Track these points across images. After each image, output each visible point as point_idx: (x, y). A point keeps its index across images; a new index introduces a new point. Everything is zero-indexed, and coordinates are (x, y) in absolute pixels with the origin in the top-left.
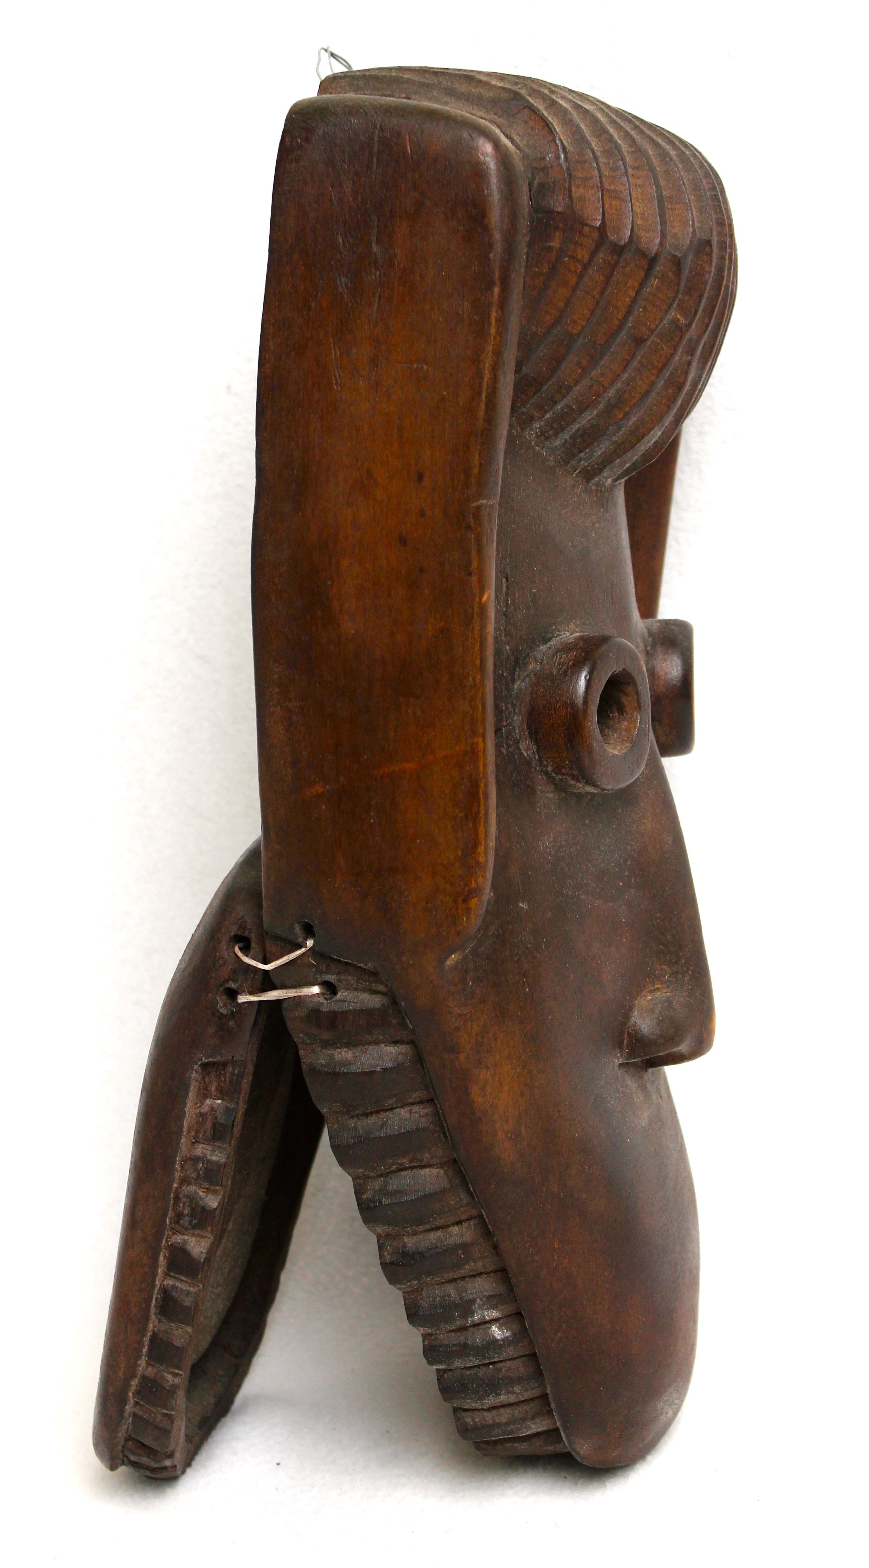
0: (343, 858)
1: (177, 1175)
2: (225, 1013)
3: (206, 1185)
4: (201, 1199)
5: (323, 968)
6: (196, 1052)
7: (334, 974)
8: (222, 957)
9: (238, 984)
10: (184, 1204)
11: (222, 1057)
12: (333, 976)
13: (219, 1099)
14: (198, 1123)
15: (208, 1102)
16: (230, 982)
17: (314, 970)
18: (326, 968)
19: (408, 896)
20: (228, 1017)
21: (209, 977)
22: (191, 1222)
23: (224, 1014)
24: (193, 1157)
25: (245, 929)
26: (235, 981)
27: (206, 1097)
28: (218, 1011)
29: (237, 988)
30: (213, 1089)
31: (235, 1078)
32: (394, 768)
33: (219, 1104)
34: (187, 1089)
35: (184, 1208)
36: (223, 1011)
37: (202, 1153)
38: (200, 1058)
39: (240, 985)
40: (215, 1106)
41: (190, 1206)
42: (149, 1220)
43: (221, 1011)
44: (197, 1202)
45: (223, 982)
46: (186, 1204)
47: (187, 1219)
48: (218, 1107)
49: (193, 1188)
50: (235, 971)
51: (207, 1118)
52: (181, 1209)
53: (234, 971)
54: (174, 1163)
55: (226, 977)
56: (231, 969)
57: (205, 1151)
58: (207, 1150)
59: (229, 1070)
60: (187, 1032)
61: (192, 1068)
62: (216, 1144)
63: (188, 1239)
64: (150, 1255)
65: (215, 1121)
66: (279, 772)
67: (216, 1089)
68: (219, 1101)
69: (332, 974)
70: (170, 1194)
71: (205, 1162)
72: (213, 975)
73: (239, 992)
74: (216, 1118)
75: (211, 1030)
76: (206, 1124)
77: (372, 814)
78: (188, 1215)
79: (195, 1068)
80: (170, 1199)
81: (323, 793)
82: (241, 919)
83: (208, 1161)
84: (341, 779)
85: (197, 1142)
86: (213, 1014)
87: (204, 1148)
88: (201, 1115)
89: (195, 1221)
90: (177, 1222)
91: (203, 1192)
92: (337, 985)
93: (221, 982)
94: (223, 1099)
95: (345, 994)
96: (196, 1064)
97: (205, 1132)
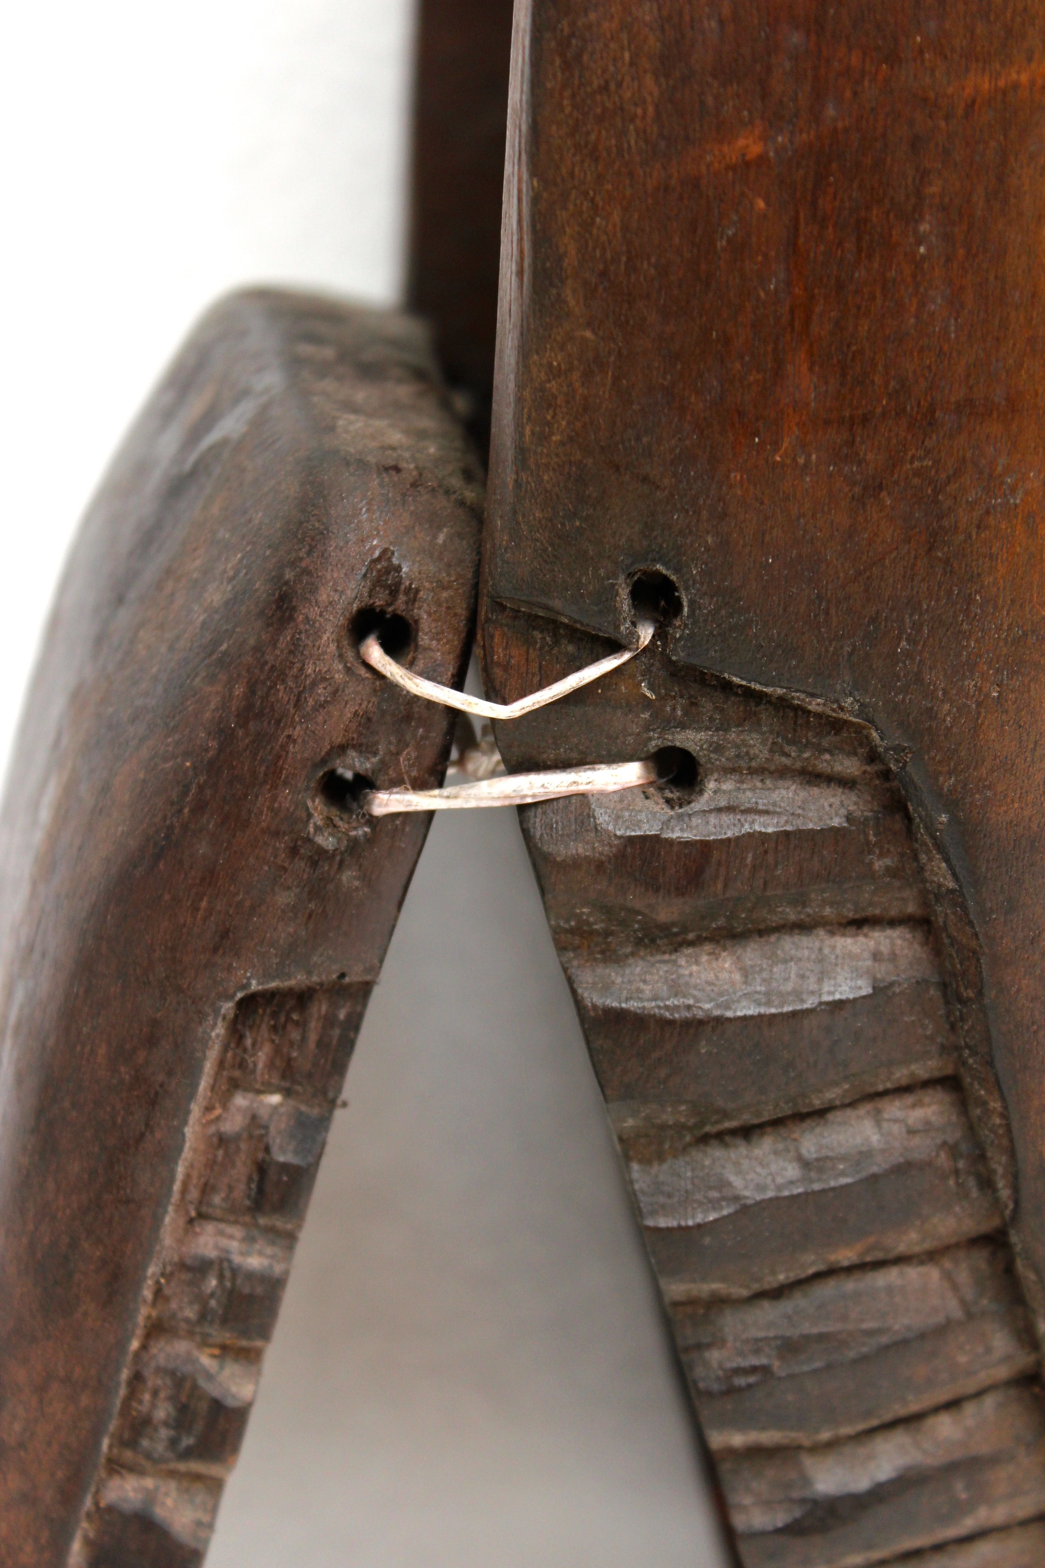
0: (811, 369)
1: (143, 1313)
2: (331, 848)
3: (226, 1336)
4: (210, 1377)
5: (674, 709)
6: (230, 965)
7: (708, 729)
8: (324, 679)
9: (375, 760)
10: (155, 1393)
11: (309, 973)
12: (702, 735)
13: (272, 1092)
14: (211, 1164)
15: (241, 1100)
16: (352, 753)
17: (646, 715)
18: (686, 713)
19: (1013, 490)
20: (338, 858)
21: (282, 739)
22: (173, 1443)
23: (326, 851)
24: (189, 1262)
25: (394, 591)
26: (365, 749)
27: (235, 1085)
28: (309, 840)
29: (373, 772)
30: (260, 1065)
31: (336, 1032)
32: (1014, 76)
33: (275, 1108)
34: (193, 1072)
35: (153, 1405)
36: (327, 841)
37: (216, 1247)
38: (245, 981)
39: (382, 761)
40: (264, 1113)
41: (172, 1399)
42: (49, 1444)
43: (319, 840)
44: (195, 1387)
45: (328, 754)
46: (162, 1395)
47: (164, 1433)
48: (271, 1116)
49: (182, 1347)
50: (369, 719)
51: (238, 1150)
52: (144, 1408)
53: (366, 721)
54: (138, 1284)
55: (339, 740)
56: (356, 714)
57: (224, 1242)
58: (231, 1237)
59: (319, 1010)
60: (204, 904)
61: (216, 1011)
62: (262, 1221)
63: (157, 1488)
64: (43, 1541)
65: (260, 1155)
66: (612, 86)
67: (271, 1065)
68: (275, 1099)
69: (698, 730)
70: (118, 1371)
71: (228, 1274)
72: (297, 732)
73: (378, 783)
74: (267, 1149)
75: (284, 898)
76: (233, 1164)
77: (924, 227)
78: (166, 1424)
79: (223, 1011)
80: (118, 1385)
81: (762, 159)
82: (379, 559)
83: (235, 1271)
84: (831, 111)
85: (202, 1216)
86: (294, 851)
87: (221, 1233)
88: (222, 1140)
89: (187, 1441)
90: (132, 1443)
91: (213, 1356)
92: (703, 761)
93: (325, 750)
94: (287, 1093)
95: (728, 786)
96: (230, 997)
97: (231, 1188)
